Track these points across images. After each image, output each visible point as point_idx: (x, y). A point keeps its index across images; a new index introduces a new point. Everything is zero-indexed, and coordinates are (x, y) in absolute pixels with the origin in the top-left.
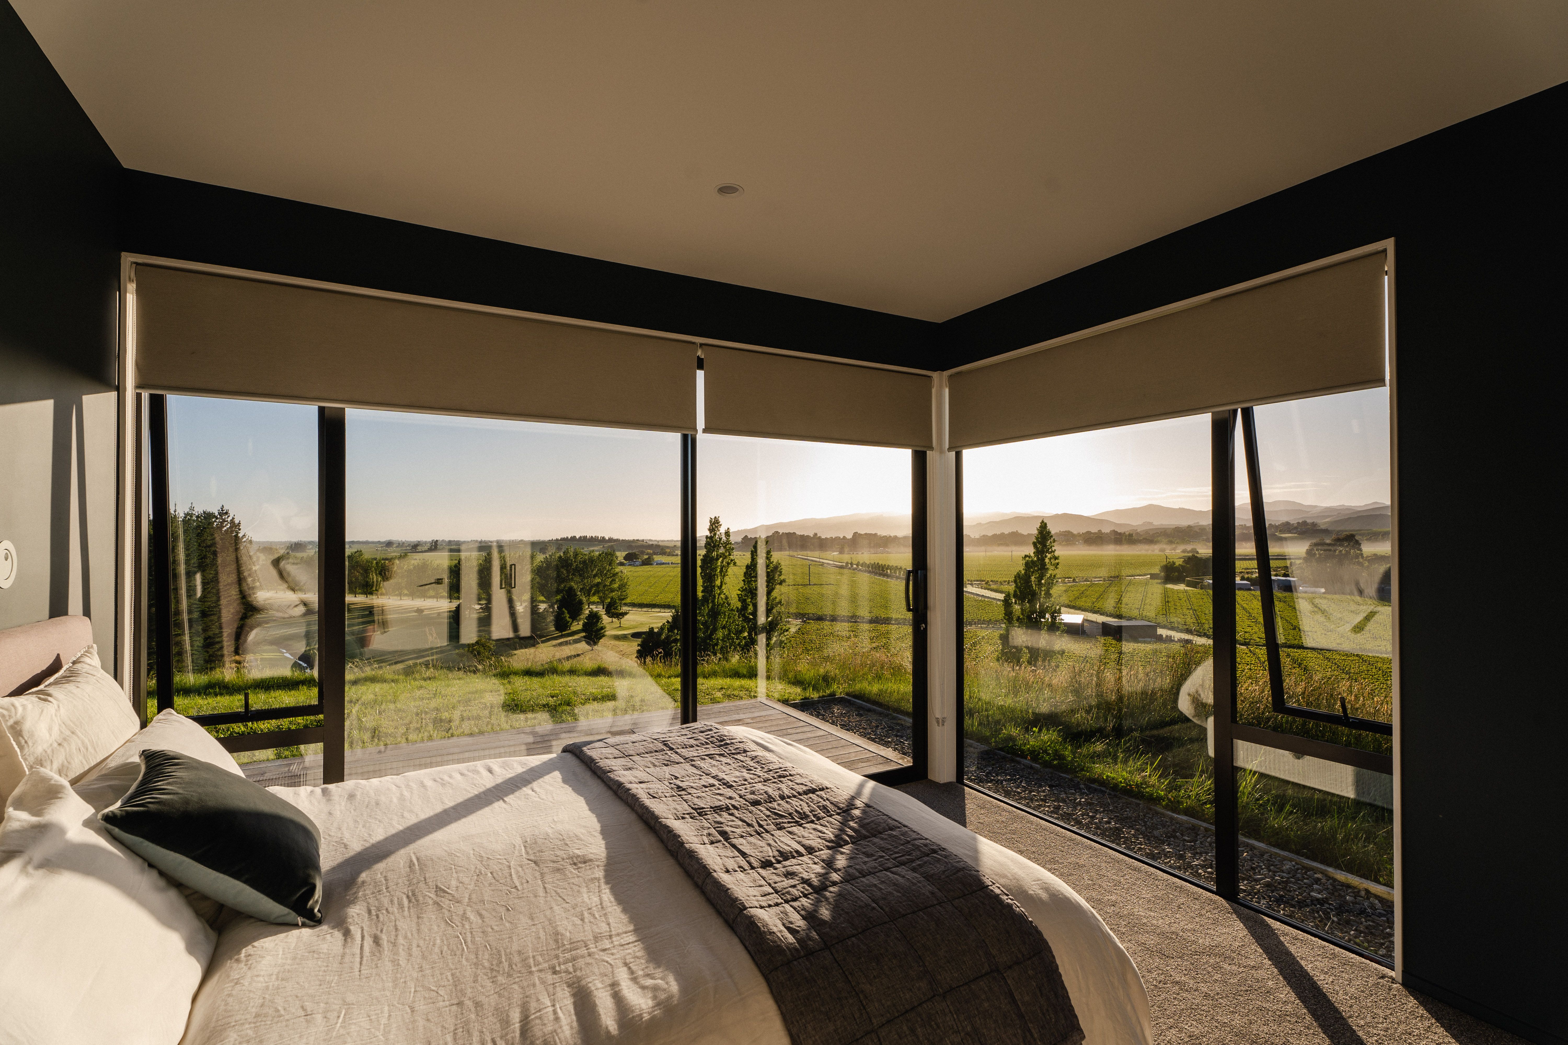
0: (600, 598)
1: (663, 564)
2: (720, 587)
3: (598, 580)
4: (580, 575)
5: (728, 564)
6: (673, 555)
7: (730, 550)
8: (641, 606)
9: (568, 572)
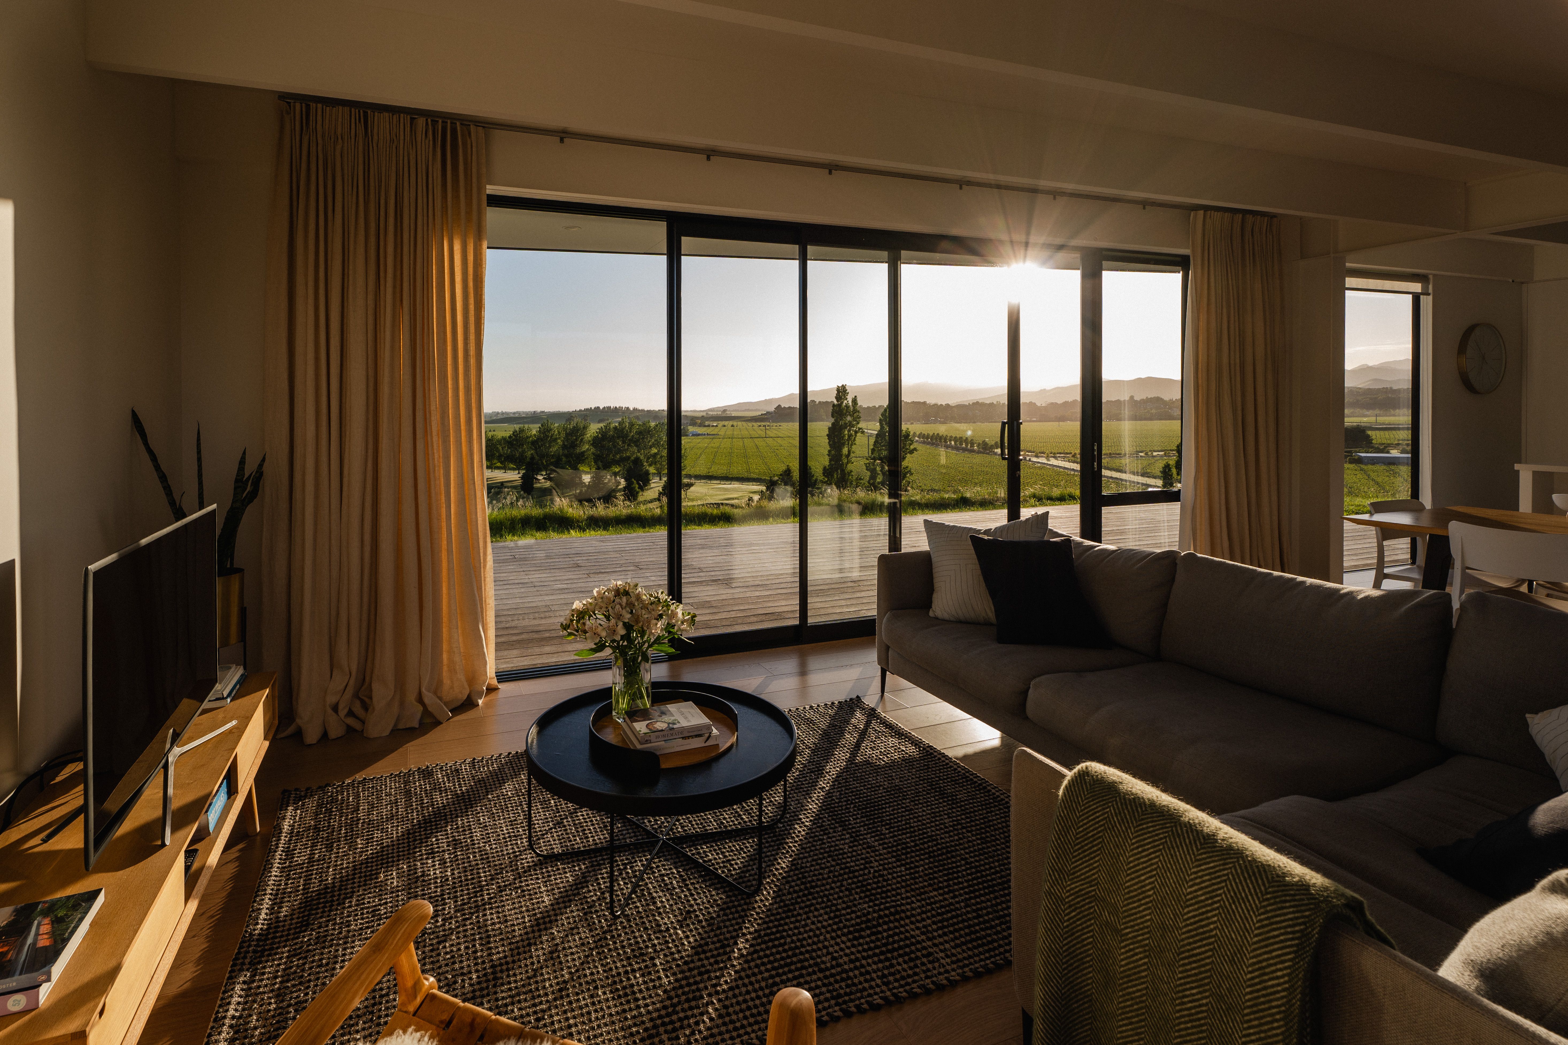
0: (657, 469)
1: (699, 435)
2: (848, 456)
3: (654, 451)
4: (637, 446)
5: (856, 432)
6: (705, 426)
7: (857, 420)
8: (710, 477)
9: (624, 442)
